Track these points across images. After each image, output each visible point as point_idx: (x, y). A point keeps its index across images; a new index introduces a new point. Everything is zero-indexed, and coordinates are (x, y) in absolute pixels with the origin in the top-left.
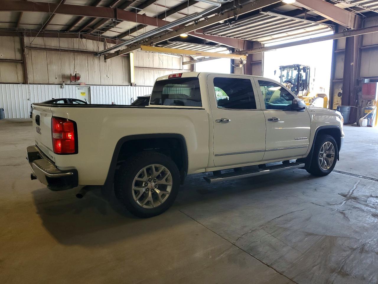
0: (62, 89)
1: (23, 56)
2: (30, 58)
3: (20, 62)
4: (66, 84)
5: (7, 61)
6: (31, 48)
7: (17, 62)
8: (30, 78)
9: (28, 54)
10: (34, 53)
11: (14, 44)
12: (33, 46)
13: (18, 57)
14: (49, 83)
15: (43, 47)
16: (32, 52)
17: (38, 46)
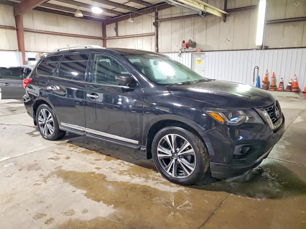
0: (179, 57)
2: (161, 29)
6: (162, 20)
7: (152, 35)
9: (160, 26)
11: (151, 20)
14: (172, 51)
15: (170, 16)
16: (162, 24)
17: (167, 17)
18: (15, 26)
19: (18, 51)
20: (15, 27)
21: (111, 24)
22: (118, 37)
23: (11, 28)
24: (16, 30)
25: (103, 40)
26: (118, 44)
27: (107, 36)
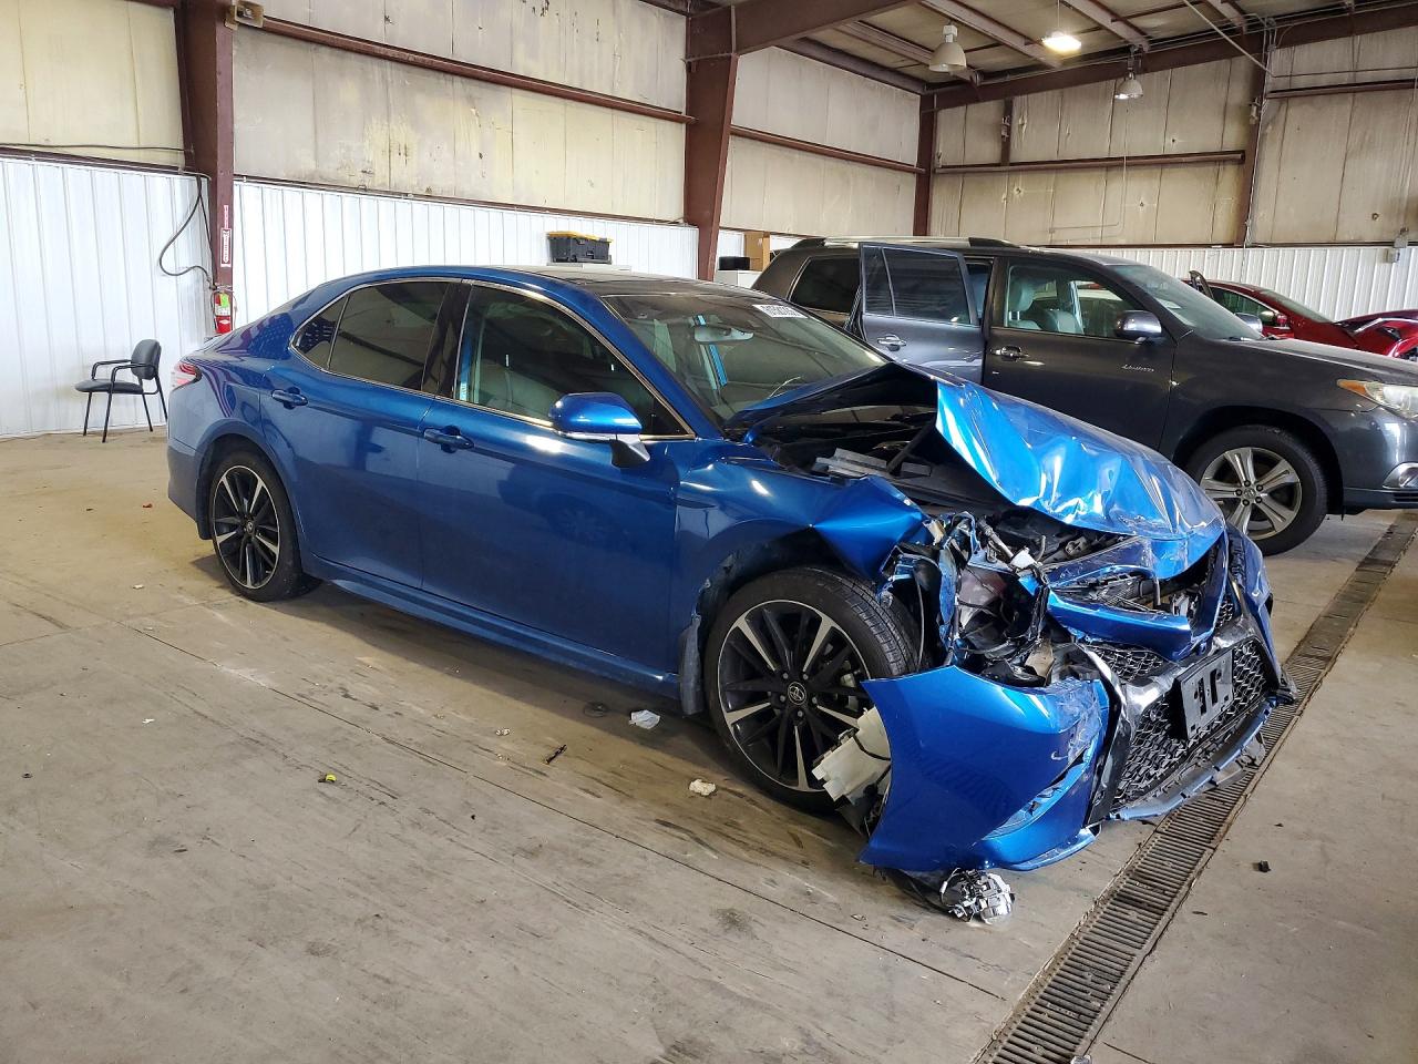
0: (1387, 264)
1: (1253, 133)
2: (1279, 136)
3: (1232, 160)
4: (1412, 244)
5: (1184, 159)
6: (1288, 95)
7: (1224, 161)
8: (1263, 220)
9: (1273, 121)
10: (1297, 113)
11: (1225, 89)
12: (1301, 82)
13: (1232, 138)
14: (1340, 238)
15: (1346, 79)
16: (1291, 111)
17: (1324, 81)
18: (683, 110)
19: (681, 221)
20: (684, 114)
21: (971, 107)
22: (1006, 164)
23: (672, 117)
24: (684, 126)
25: (919, 176)
26: (1004, 196)
27: (941, 162)
